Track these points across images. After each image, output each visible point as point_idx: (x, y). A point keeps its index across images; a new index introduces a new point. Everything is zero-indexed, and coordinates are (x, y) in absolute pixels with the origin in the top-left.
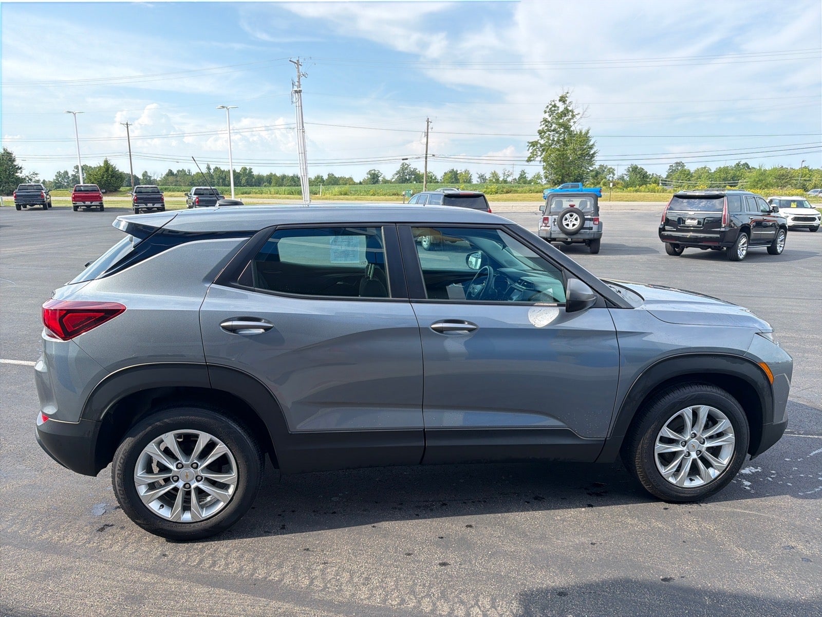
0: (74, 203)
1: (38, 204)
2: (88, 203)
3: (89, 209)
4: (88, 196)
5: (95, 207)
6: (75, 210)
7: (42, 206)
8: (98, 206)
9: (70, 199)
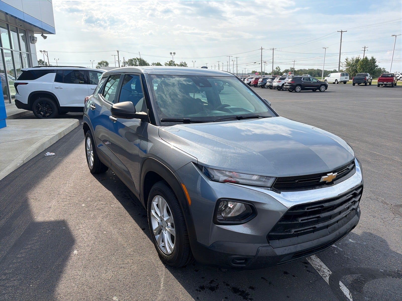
0: (378, 83)
1: (363, 83)
2: (385, 83)
3: (386, 86)
4: (387, 79)
5: (389, 85)
6: (378, 87)
7: (364, 84)
8: (391, 84)
9: (377, 81)
